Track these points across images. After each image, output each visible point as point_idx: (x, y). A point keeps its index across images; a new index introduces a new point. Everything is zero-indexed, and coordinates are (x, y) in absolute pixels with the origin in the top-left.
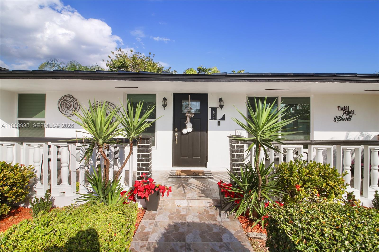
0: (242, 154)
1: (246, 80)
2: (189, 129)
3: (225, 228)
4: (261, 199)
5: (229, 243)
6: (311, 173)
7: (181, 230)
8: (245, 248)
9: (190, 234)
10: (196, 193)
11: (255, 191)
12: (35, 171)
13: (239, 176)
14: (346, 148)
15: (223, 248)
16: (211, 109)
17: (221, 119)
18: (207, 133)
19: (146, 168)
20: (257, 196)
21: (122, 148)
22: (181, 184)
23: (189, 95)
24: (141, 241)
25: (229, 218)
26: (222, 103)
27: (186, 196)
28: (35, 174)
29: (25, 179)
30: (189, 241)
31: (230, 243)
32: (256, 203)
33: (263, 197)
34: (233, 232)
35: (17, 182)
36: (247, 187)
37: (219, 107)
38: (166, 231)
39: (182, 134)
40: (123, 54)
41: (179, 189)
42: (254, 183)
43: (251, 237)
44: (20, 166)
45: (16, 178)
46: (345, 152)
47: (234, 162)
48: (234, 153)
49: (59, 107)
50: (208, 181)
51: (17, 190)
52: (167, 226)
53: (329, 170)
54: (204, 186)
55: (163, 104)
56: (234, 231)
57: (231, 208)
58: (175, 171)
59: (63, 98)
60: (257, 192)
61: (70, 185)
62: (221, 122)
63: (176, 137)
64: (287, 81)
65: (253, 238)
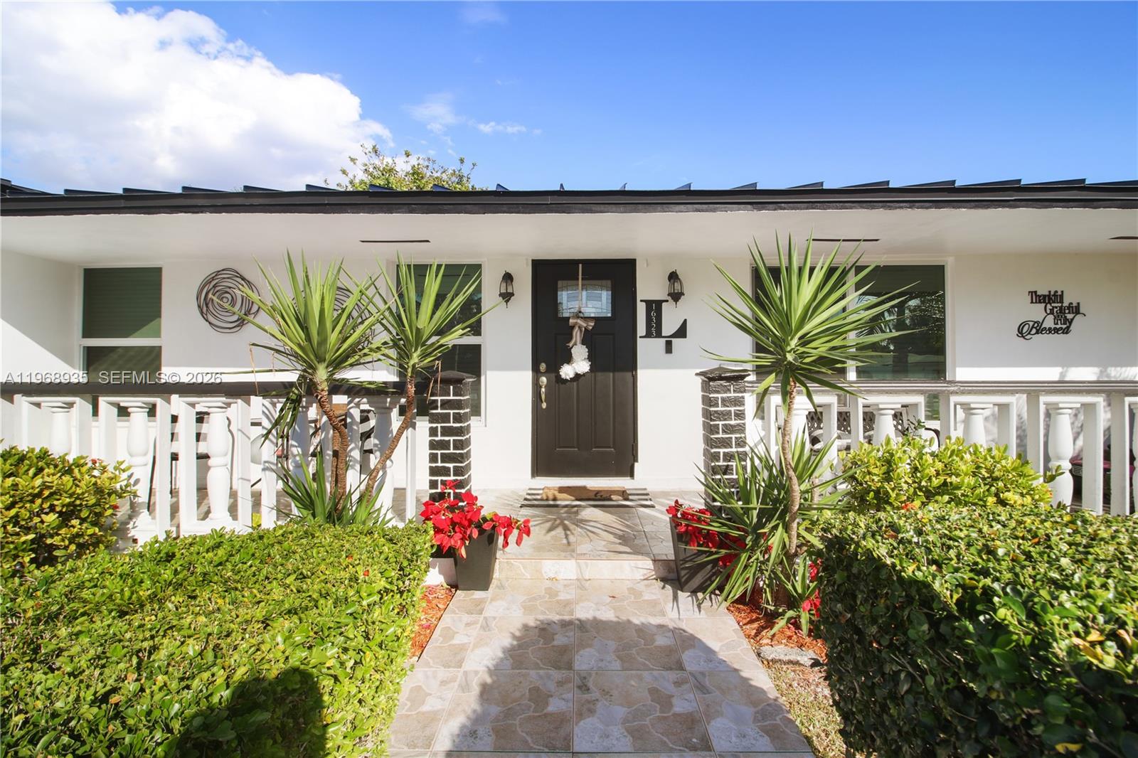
0: (738, 425)
1: (749, 206)
2: (578, 364)
3: (691, 635)
4: (798, 549)
5: (703, 674)
6: (949, 469)
7: (560, 640)
8: (751, 686)
9: (587, 650)
10: (604, 543)
11: (781, 525)
12: (132, 481)
13: (733, 490)
14: (1057, 404)
15: (685, 687)
16: (644, 304)
17: (675, 336)
18: (633, 376)
19: (454, 467)
20: (787, 540)
21: (383, 411)
22: (558, 522)
23: (580, 265)
24: (443, 668)
25: (704, 610)
26: (677, 286)
27: (573, 551)
28: (133, 488)
29: (105, 499)
30: (584, 667)
31: (707, 674)
32: (781, 562)
33: (806, 545)
34: (714, 645)
35: (81, 505)
36: (755, 513)
37: (669, 298)
38: (515, 643)
39: (560, 380)
40: (382, 163)
41: (553, 533)
42: (776, 501)
43: (770, 658)
44: (90, 464)
45: (79, 491)
46: (1052, 415)
47: (716, 447)
48: (714, 420)
49: (199, 306)
50: (640, 514)
51: (81, 529)
52: (519, 630)
53: (1003, 462)
54: (628, 526)
55: (503, 291)
56: (720, 644)
57: (709, 582)
58: (540, 489)
59: (213, 279)
60: (787, 528)
61: (233, 519)
62: (676, 342)
63: (543, 390)
64: (873, 208)
65: (774, 661)
